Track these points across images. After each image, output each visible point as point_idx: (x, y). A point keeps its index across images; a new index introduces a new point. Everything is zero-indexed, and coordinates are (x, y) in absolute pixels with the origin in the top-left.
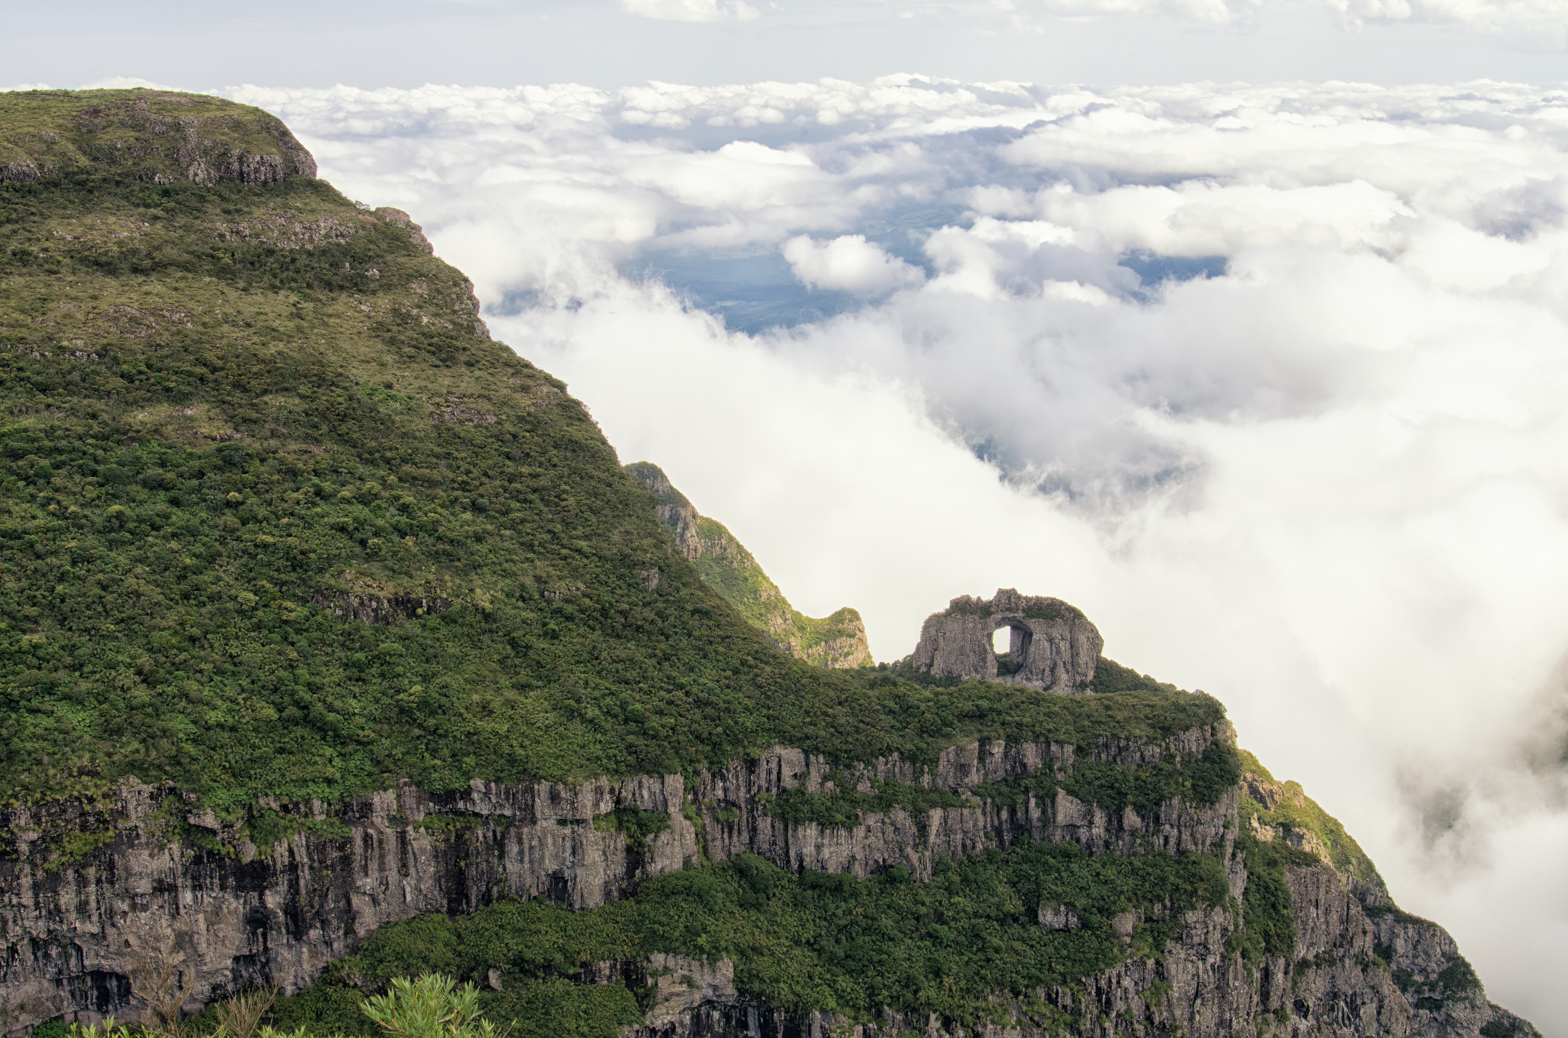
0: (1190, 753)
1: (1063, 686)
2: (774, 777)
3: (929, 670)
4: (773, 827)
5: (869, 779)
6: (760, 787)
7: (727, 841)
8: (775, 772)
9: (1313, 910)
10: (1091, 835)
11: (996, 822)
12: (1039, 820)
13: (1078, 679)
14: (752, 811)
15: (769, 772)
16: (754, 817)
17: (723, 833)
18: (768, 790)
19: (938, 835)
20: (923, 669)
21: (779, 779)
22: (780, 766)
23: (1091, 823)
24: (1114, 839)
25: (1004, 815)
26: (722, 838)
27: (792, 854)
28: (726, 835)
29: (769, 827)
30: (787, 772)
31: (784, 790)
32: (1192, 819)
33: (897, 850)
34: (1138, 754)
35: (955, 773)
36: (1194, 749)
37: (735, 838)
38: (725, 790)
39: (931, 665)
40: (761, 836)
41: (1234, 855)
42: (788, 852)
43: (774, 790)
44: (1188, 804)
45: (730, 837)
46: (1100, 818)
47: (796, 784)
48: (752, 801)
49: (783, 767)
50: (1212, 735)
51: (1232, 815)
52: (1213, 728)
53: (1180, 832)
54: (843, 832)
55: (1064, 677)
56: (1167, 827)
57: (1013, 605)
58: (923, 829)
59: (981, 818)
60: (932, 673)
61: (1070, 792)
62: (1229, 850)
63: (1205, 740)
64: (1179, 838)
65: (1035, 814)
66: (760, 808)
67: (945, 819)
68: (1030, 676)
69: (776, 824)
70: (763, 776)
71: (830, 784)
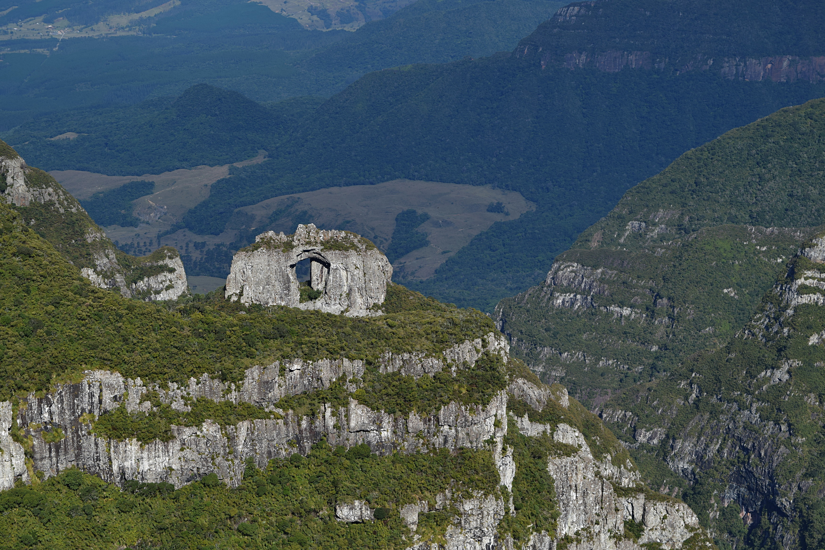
0: (465, 363)
1: (358, 309)
2: (96, 400)
3: (239, 299)
4: (96, 444)
5: (182, 397)
6: (83, 410)
7: (54, 459)
8: (97, 396)
9: (573, 494)
10: (381, 438)
11: (297, 432)
12: (334, 427)
13: (371, 302)
14: (77, 431)
15: (91, 396)
16: (78, 436)
17: (50, 452)
18: (90, 412)
19: (245, 444)
20: (234, 298)
21: (100, 402)
22: (101, 391)
23: (379, 428)
24: (400, 440)
25: (304, 424)
26: (50, 457)
27: (115, 468)
28: (53, 454)
29: (93, 445)
30: (107, 396)
31: (106, 412)
32: (466, 420)
33: (209, 460)
34: (419, 366)
35: (259, 389)
36: (468, 359)
37: (62, 457)
38: (51, 413)
39: (241, 294)
40: (86, 454)
41: (504, 449)
42: (111, 466)
43: (96, 412)
44: (463, 408)
45: (57, 455)
46: (387, 422)
47: (116, 405)
48: (76, 423)
49: (104, 390)
50: (484, 346)
51: (502, 415)
52: (483, 341)
53: (457, 431)
54: (160, 446)
55: (359, 301)
56: (446, 427)
57: (312, 240)
58: (231, 439)
59: (284, 428)
60: (242, 301)
61: (362, 401)
62: (499, 447)
63: (478, 351)
64: (456, 437)
65: (331, 422)
66: (84, 428)
67: (251, 431)
68: (328, 301)
69: (99, 442)
70: (86, 399)
71: (148, 404)
